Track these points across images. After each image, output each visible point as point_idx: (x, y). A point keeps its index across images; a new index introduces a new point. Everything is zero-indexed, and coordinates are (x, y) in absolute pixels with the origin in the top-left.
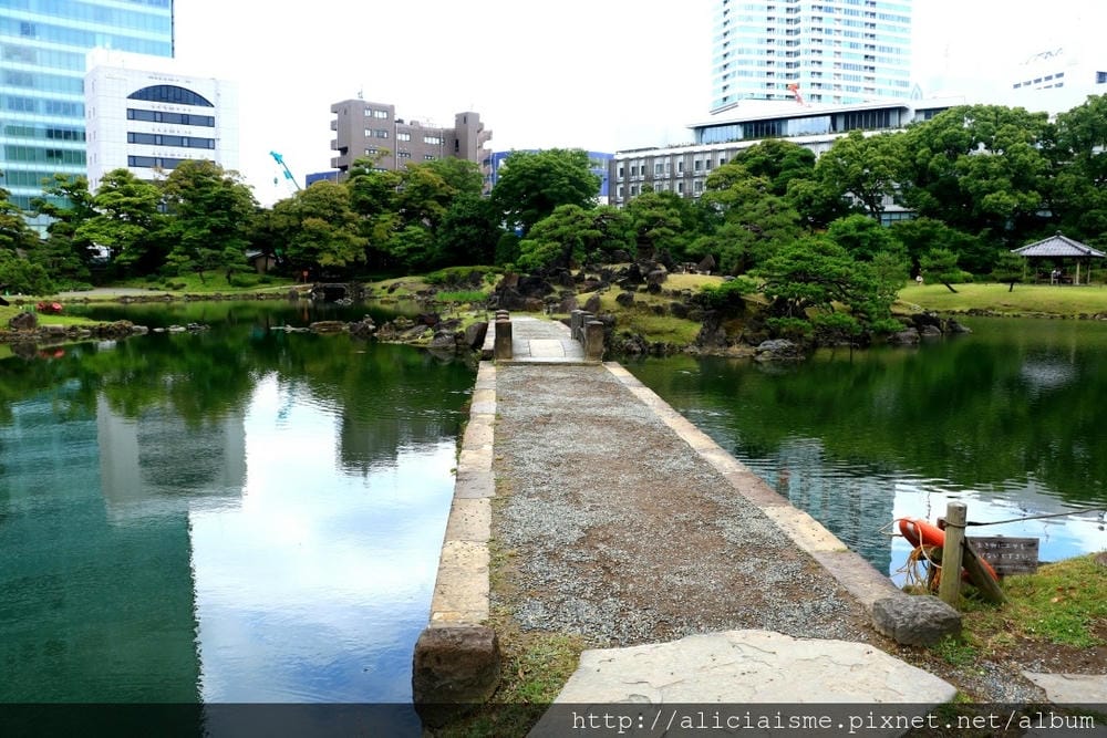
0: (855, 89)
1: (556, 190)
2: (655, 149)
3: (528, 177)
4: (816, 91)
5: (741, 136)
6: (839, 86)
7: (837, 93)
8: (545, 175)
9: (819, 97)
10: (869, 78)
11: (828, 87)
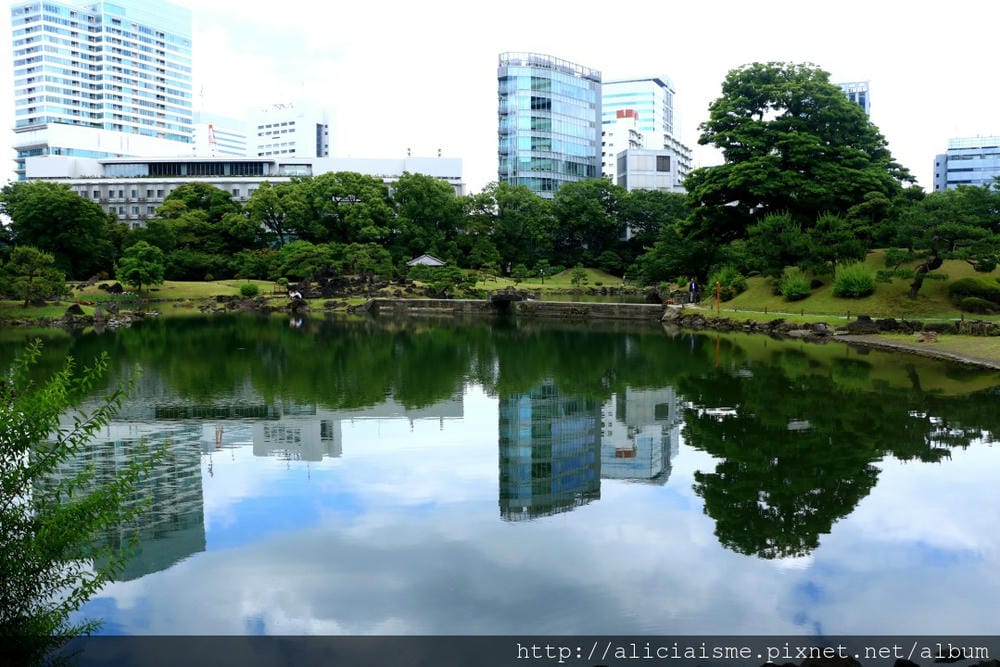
0: (150, 123)
1: (87, 219)
2: (69, 178)
3: (63, 208)
4: (118, 121)
5: (147, 173)
6: (136, 118)
7: (135, 125)
8: (76, 207)
9: (120, 126)
10: (160, 114)
11: (127, 118)
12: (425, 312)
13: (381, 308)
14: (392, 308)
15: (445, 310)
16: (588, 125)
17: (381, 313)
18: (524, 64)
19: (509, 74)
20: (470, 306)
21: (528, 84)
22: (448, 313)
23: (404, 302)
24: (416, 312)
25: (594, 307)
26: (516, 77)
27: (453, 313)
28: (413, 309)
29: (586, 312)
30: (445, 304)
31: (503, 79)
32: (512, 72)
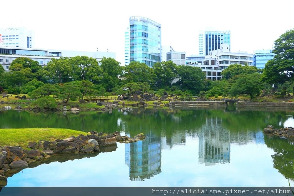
12: (196, 106)
13: (176, 104)
14: (181, 104)
15: (205, 105)
16: (158, 42)
17: (176, 106)
18: (139, 20)
19: (135, 24)
20: (216, 103)
21: (141, 28)
22: (207, 106)
23: (187, 102)
24: (192, 105)
25: (267, 103)
26: (137, 25)
27: (209, 106)
28: (191, 104)
29: (265, 105)
30: (205, 103)
31: (132, 26)
32: (136, 23)
